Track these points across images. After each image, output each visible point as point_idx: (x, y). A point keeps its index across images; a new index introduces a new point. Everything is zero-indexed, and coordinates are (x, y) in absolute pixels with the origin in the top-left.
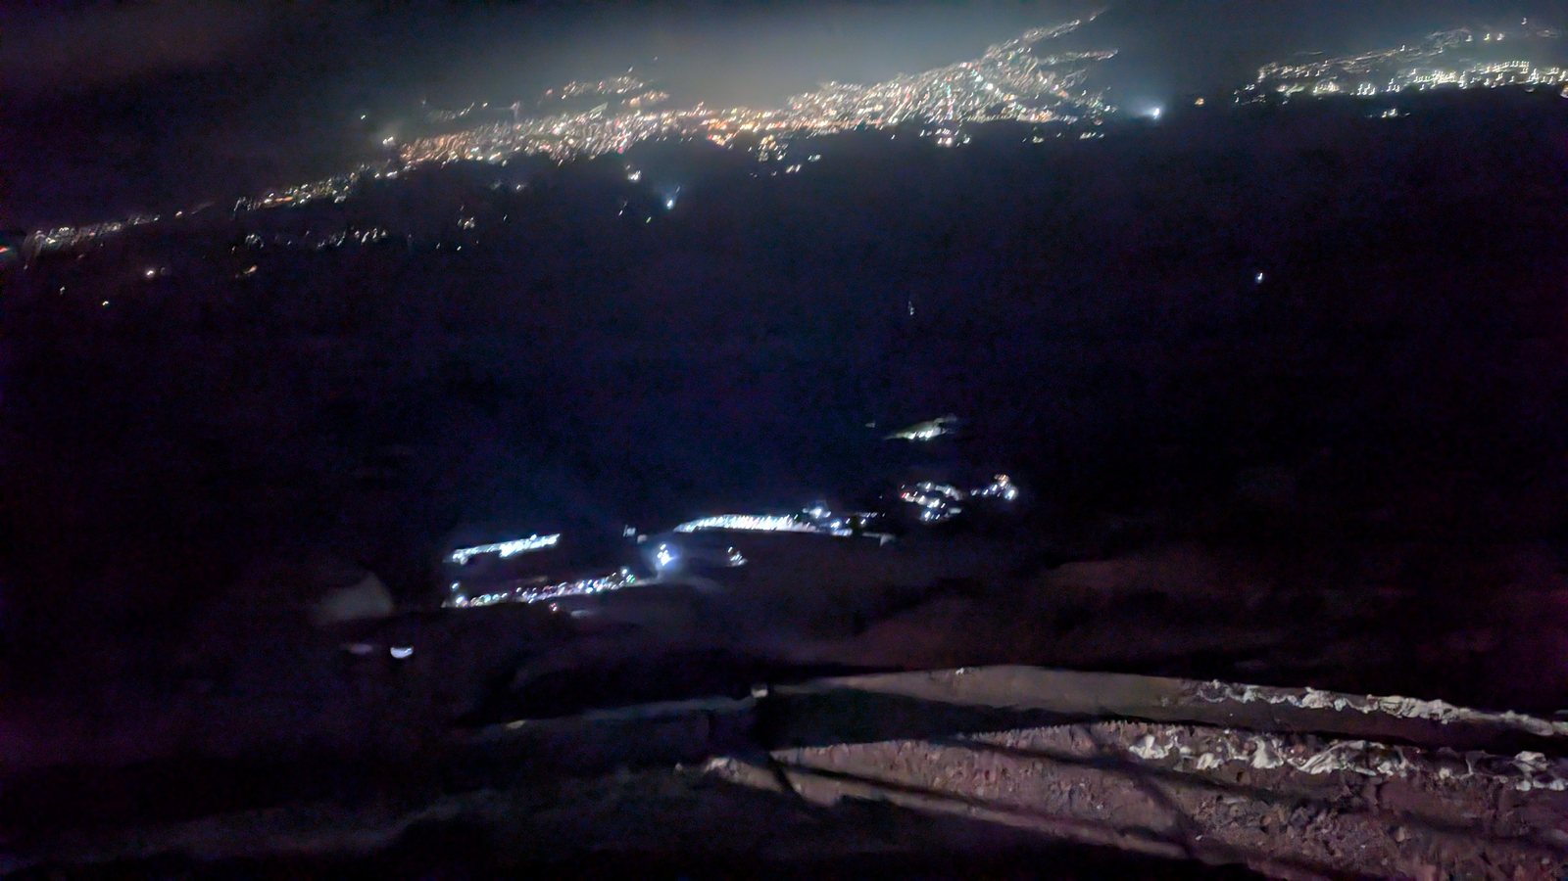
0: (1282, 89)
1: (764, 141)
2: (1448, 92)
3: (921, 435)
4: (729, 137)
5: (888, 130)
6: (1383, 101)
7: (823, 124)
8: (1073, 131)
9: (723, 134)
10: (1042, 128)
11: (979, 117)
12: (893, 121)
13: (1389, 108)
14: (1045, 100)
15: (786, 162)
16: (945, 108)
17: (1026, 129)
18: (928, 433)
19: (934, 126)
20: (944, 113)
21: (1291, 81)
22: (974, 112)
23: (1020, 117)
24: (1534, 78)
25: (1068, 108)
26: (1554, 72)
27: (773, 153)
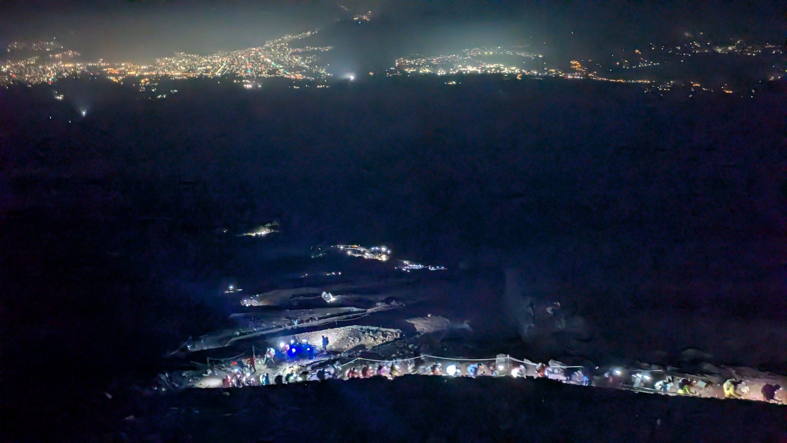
0: (406, 70)
1: (142, 80)
2: (474, 75)
3: (259, 233)
4: (120, 78)
5: (216, 78)
6: (449, 77)
7: (178, 74)
8: (313, 85)
9: (117, 76)
10: (297, 82)
11: (264, 75)
12: (218, 74)
13: (451, 81)
14: (298, 68)
15: (158, 93)
16: (246, 70)
17: (290, 82)
18: (263, 232)
19: (241, 78)
20: (246, 72)
21: (411, 66)
22: (261, 72)
23: (286, 76)
24: (506, 71)
25: (309, 73)
26: (513, 68)
27: (148, 88)
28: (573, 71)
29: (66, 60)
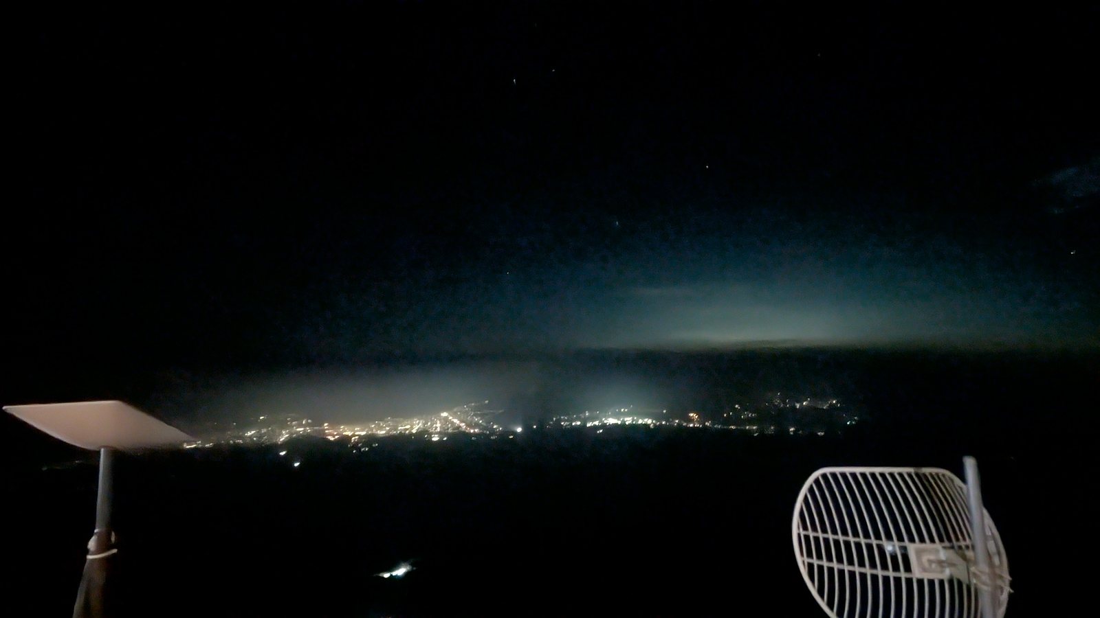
0: (562, 423)
1: (353, 438)
2: (616, 425)
3: (394, 573)
4: (337, 437)
5: (411, 434)
6: (596, 428)
7: (383, 432)
8: (488, 436)
9: (334, 436)
10: (475, 434)
11: (450, 431)
12: (414, 431)
13: (599, 430)
14: (477, 425)
15: (362, 447)
16: (436, 428)
17: (470, 435)
18: (400, 572)
19: (432, 433)
20: (436, 429)
21: (565, 421)
22: (448, 429)
23: (467, 431)
24: (640, 422)
25: (485, 428)
26: (646, 420)
27: (356, 443)
28: (691, 420)
29: (300, 425)
